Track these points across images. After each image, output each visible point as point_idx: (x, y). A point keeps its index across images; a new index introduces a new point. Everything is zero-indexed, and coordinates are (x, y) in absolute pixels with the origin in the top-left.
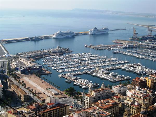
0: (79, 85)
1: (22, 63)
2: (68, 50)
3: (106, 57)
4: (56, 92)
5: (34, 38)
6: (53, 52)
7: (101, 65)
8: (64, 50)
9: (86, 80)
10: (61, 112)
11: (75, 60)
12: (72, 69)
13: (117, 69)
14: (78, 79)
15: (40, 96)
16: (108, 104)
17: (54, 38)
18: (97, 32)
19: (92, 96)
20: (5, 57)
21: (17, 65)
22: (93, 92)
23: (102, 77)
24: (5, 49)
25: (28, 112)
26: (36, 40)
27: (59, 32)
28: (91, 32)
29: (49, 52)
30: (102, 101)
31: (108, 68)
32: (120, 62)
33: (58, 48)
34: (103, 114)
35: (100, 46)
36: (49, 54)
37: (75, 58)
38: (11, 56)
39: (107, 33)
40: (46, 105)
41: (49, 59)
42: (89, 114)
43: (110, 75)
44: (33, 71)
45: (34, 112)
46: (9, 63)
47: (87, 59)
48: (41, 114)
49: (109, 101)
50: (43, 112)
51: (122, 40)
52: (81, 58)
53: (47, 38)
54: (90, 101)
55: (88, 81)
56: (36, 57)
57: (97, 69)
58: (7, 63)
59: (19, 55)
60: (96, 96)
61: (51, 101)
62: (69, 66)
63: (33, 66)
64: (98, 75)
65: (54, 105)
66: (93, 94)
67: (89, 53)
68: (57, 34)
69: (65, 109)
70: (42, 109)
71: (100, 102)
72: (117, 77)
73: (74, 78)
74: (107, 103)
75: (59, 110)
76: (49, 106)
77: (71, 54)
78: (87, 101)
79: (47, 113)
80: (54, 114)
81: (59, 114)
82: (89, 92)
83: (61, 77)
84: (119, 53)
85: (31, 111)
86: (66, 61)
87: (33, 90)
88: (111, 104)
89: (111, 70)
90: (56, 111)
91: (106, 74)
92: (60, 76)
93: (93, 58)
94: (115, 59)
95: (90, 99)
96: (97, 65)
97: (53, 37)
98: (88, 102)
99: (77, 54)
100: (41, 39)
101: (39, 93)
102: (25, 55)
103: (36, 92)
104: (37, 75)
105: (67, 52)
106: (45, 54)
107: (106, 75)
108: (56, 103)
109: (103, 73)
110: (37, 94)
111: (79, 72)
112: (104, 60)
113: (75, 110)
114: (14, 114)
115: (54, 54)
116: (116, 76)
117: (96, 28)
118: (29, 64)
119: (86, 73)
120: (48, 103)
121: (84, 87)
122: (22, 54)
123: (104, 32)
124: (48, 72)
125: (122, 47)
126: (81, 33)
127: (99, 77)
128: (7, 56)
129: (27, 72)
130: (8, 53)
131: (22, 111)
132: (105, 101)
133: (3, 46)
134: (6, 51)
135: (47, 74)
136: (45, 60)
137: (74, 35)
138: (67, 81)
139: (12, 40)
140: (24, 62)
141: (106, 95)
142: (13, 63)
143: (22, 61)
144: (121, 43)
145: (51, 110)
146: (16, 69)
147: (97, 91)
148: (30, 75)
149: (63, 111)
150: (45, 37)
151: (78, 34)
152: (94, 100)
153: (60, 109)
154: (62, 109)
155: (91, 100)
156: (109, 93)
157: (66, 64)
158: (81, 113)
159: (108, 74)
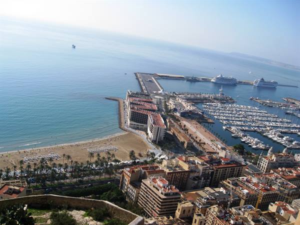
0: (248, 144)
1: (180, 105)
2: (231, 99)
3: (277, 116)
4: (223, 146)
5: (190, 78)
6: (215, 99)
7: (271, 125)
8: (226, 98)
9: (256, 139)
10: (236, 171)
11: (241, 112)
12: (239, 123)
13: (292, 133)
14: (246, 136)
15: (205, 147)
16: (291, 174)
17: (213, 82)
18: (264, 84)
19: (272, 160)
20: (161, 93)
21: (175, 105)
22: (274, 156)
23: (275, 139)
24: (159, 84)
25: (202, 163)
26: (193, 80)
27: (220, 76)
28: (256, 82)
29: (209, 97)
30: (284, 169)
31: (281, 130)
32: (295, 125)
33: (220, 95)
34: (287, 185)
35: (268, 102)
36: (209, 100)
37: (240, 111)
38: (166, 94)
39: (275, 87)
40: (220, 159)
41: (210, 105)
42: (269, 181)
43: (284, 139)
44: (194, 116)
45: (209, 165)
46: (165, 102)
47: (254, 114)
48: (215, 169)
49: (293, 171)
50: (217, 167)
51: (295, 100)
52: (247, 112)
53: (205, 80)
54: (268, 166)
55: (258, 141)
56: (195, 101)
57: (268, 128)
58: (163, 101)
59: (176, 94)
60: (277, 161)
61: (226, 156)
62: (233, 119)
63: (194, 110)
64: (270, 136)
65: (229, 161)
66: (274, 158)
67: (256, 108)
68: (217, 78)
69: (241, 169)
70: (216, 163)
71: (281, 170)
72: (294, 143)
73: (241, 134)
74: (289, 173)
75: (234, 169)
76: (223, 162)
77: (235, 105)
78: (264, 165)
79: (222, 170)
80: (228, 172)
81: (233, 173)
82: (268, 154)
83: (225, 130)
84: (292, 114)
85: (205, 163)
86: (230, 112)
87: (196, 138)
88: (295, 175)
89: (285, 133)
90: (231, 169)
91: (279, 136)
92: (224, 128)
93: (261, 115)
94: (288, 121)
95: (268, 164)
96: (267, 123)
97: (212, 80)
98: (266, 166)
99: (242, 106)
100: (199, 81)
101: (204, 144)
102: (183, 96)
103: (200, 141)
104: (199, 122)
105: (230, 101)
106: (205, 99)
107: (280, 139)
108: (231, 160)
109: (275, 134)
110: (202, 143)
111: (247, 128)
112: (275, 119)
113: (252, 173)
114: (185, 162)
115: (215, 101)
116: (291, 141)
117: (262, 79)
118: (189, 107)
119: (255, 131)
120: (222, 158)
121: (254, 147)
122: (180, 94)
123: (271, 85)
124: (211, 121)
125: (295, 108)
126: (244, 82)
127: (271, 139)
128: (162, 93)
129: (187, 115)
130: (163, 90)
131: (194, 161)
132: (287, 170)
133: (157, 81)
134: (161, 87)
135: (209, 123)
136: (205, 106)
137: (236, 83)
138: (233, 135)
139: (166, 76)
140: (183, 103)
141: (288, 163)
142: (171, 102)
143: (180, 101)
144: (294, 103)
145: (225, 166)
146: (175, 110)
147: (279, 155)
148: (190, 119)
149: (239, 171)
150: (203, 79)
151: (240, 83)
152: (273, 166)
153: (236, 168)
154: (238, 168)
155: (270, 165)
156: (292, 161)
157: (231, 115)
158: (262, 178)
159: (282, 137)
